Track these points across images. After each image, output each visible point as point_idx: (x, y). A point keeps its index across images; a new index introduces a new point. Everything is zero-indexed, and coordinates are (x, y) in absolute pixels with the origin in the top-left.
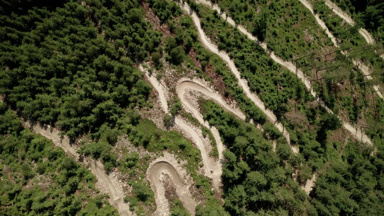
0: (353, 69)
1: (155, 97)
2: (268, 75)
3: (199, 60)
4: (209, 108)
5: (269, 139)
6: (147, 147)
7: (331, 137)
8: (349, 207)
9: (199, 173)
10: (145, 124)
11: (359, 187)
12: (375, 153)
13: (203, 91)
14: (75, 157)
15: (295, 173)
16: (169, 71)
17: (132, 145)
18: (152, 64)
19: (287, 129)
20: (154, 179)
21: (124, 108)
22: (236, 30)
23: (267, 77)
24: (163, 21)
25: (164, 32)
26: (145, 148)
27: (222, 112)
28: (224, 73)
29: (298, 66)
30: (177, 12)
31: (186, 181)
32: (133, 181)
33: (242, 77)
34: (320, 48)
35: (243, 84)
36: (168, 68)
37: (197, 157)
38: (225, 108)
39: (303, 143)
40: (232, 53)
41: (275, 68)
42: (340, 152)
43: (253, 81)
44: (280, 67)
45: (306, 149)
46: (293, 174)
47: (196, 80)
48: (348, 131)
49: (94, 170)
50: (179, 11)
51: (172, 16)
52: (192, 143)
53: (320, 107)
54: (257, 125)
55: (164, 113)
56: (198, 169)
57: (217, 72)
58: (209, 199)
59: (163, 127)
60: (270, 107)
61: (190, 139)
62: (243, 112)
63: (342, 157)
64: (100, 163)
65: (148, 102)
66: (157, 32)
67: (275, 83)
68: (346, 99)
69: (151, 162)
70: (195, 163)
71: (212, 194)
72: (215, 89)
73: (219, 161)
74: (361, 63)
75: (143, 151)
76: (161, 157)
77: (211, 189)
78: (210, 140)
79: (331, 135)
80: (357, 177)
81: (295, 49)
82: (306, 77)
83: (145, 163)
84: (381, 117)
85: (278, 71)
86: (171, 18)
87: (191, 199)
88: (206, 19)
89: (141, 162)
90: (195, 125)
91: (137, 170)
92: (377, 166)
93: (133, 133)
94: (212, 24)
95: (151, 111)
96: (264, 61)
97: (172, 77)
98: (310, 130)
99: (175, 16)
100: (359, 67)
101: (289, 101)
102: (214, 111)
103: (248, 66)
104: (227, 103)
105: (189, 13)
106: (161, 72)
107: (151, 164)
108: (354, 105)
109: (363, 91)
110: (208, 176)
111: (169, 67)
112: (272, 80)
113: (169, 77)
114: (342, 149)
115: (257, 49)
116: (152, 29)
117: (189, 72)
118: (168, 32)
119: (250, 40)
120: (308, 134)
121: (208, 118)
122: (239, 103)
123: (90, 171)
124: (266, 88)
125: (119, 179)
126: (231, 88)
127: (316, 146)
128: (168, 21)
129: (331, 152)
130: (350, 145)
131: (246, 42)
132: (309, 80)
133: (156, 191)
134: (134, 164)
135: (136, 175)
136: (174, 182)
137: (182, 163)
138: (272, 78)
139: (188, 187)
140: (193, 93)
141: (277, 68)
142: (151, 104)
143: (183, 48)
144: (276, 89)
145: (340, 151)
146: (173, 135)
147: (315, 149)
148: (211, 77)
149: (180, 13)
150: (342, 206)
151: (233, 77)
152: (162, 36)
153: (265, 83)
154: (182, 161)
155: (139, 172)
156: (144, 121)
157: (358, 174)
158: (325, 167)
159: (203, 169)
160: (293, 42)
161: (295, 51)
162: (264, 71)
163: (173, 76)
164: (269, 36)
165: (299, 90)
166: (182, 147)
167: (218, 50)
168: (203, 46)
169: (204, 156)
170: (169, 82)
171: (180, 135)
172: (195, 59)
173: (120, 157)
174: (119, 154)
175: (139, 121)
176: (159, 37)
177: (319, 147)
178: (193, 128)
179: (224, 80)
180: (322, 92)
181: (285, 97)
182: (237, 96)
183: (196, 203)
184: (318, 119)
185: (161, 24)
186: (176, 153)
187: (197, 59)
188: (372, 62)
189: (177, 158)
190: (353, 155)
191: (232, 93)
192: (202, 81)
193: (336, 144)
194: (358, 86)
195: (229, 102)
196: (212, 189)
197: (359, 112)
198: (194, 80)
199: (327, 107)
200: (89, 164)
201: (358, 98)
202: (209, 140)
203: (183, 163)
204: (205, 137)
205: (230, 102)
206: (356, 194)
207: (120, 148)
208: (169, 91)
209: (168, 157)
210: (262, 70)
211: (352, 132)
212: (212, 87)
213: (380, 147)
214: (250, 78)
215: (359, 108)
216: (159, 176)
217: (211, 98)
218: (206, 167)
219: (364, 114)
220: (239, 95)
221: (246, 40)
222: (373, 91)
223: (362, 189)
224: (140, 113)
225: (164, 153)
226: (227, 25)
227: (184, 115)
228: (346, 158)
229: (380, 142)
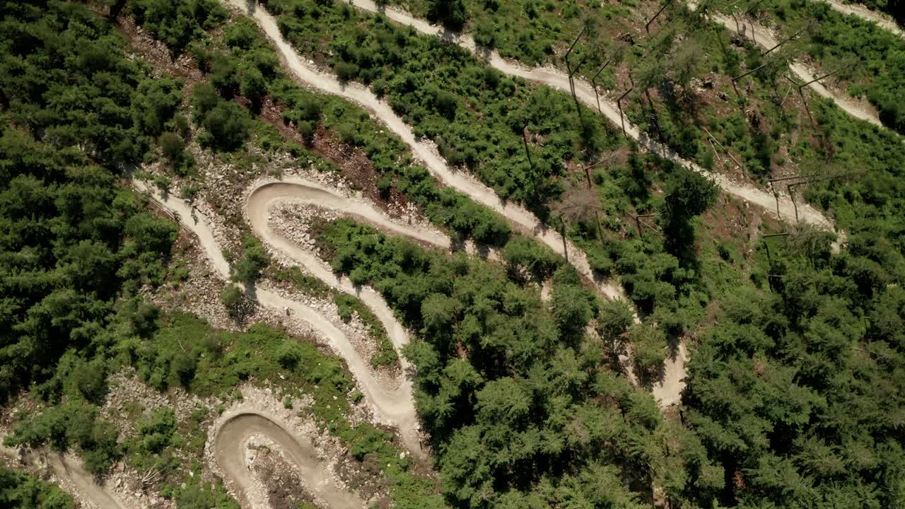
0: (732, 42)
1: (191, 248)
2: (491, 115)
3: (291, 122)
4: (343, 240)
5: (532, 280)
6: (192, 385)
7: (707, 232)
8: (797, 410)
9: (355, 420)
10: (177, 328)
11: (812, 348)
12: (845, 246)
13: (320, 202)
14: (11, 457)
15: (626, 354)
16: (214, 171)
17: (152, 390)
18: (167, 164)
19: (576, 242)
20: (231, 466)
21: (112, 299)
22: (379, 20)
23: (489, 118)
24: (177, 49)
25: (186, 76)
26: (188, 390)
27: (382, 241)
28: (366, 138)
29: (573, 72)
30: (210, 17)
31: (320, 450)
32: (174, 485)
33: (418, 137)
34: (628, 11)
35: (426, 155)
36: (211, 164)
37: (337, 378)
38: (389, 230)
39: (629, 269)
40: (380, 81)
41: (507, 89)
42: (742, 266)
43: (453, 138)
44: (523, 85)
45: (641, 280)
46: (622, 358)
47: (290, 178)
48: (754, 207)
49: (65, 481)
50: (218, 13)
51: (199, 30)
52: (317, 346)
53: (658, 161)
54: (487, 252)
55: (224, 284)
56: (349, 411)
57: (346, 141)
58: (400, 484)
59: (228, 324)
60: (514, 196)
61: (309, 336)
62: (440, 228)
63: (753, 277)
64: (74, 459)
65: (171, 267)
66: (166, 82)
67: (518, 130)
68: (728, 124)
69: (212, 423)
70: (335, 398)
71: (405, 469)
72: (350, 187)
73: (404, 373)
74: (750, 22)
75: (184, 401)
76: (235, 403)
77: (399, 456)
78: (365, 325)
79: (706, 228)
80: (803, 322)
81: (557, 30)
82: (602, 94)
83: (195, 431)
84: (837, 148)
85: (519, 97)
86: (199, 36)
87: (348, 495)
88: (292, 13)
89: (183, 430)
90: (316, 295)
91: (178, 454)
92: (855, 278)
93: (146, 359)
94: (312, 21)
95: (186, 288)
96: (473, 80)
97: (226, 186)
98: (643, 230)
99: (209, 28)
100: (748, 34)
101: (566, 167)
102: (359, 246)
103: (429, 105)
104: (392, 216)
105: (246, 10)
106: (194, 180)
107: (213, 428)
108: (754, 135)
109: (773, 93)
110: (383, 423)
111: (213, 161)
112: (507, 123)
113: (218, 186)
114: (745, 256)
115: (448, 54)
116: (152, 78)
117: (270, 160)
118: (196, 73)
119: (424, 38)
120: (638, 242)
121: (345, 268)
122: (424, 205)
123: (56, 484)
124: (491, 149)
125: (134, 489)
126: (393, 172)
127: (666, 266)
128: (191, 46)
129: (717, 273)
130: (767, 241)
131: (414, 44)
132: (614, 100)
133: (243, 496)
134: (166, 441)
135: (179, 469)
136: (289, 462)
137: (298, 404)
138: (506, 119)
139: (330, 467)
140: (293, 211)
141: (513, 89)
142: (180, 271)
143: (242, 103)
144: (524, 146)
145: (744, 262)
146: (257, 337)
147: (667, 276)
148: (333, 159)
149: (221, 18)
150: (777, 411)
151: (396, 144)
152: (182, 86)
153: (488, 137)
154: (298, 400)
155: (184, 458)
156: (173, 319)
157: (806, 313)
158: (710, 315)
159: (363, 408)
160: (547, 13)
161: (558, 35)
162: (479, 106)
163: (227, 182)
164: (477, 15)
165: (587, 132)
166: (289, 363)
167: (338, 83)
168: (298, 83)
169: (359, 370)
170: (220, 201)
171: (277, 332)
172: (281, 123)
173: (126, 431)
174: (121, 422)
175: (157, 322)
176: (174, 92)
177: (674, 269)
178: (312, 306)
179: (369, 157)
180: (654, 121)
181: (551, 160)
182: (413, 190)
183: (365, 502)
184: (659, 194)
185: (174, 57)
186: (276, 382)
187: (287, 121)
188: (781, 15)
189: (281, 395)
190: (783, 267)
191: (399, 184)
192: (310, 174)
193: (726, 248)
194: (754, 83)
195: (395, 212)
196: (402, 455)
197: (772, 149)
198: (286, 180)
199: (676, 157)
200: (49, 467)
201: (763, 114)
202: (361, 326)
203: (303, 405)
204: (347, 319)
205: (400, 210)
206: (809, 369)
207: (121, 406)
208: (225, 224)
209: (255, 399)
210: (473, 105)
211: (765, 206)
212: (340, 185)
213: (853, 226)
214: (441, 133)
215: (770, 137)
216: (244, 455)
217: (346, 214)
218: (371, 401)
219: (788, 151)
220: (418, 186)
221: (412, 38)
222: (801, 86)
223: (822, 350)
224: (155, 302)
225: (242, 391)
226: (355, 15)
227: (279, 278)
228: (764, 277)
229: (851, 212)
